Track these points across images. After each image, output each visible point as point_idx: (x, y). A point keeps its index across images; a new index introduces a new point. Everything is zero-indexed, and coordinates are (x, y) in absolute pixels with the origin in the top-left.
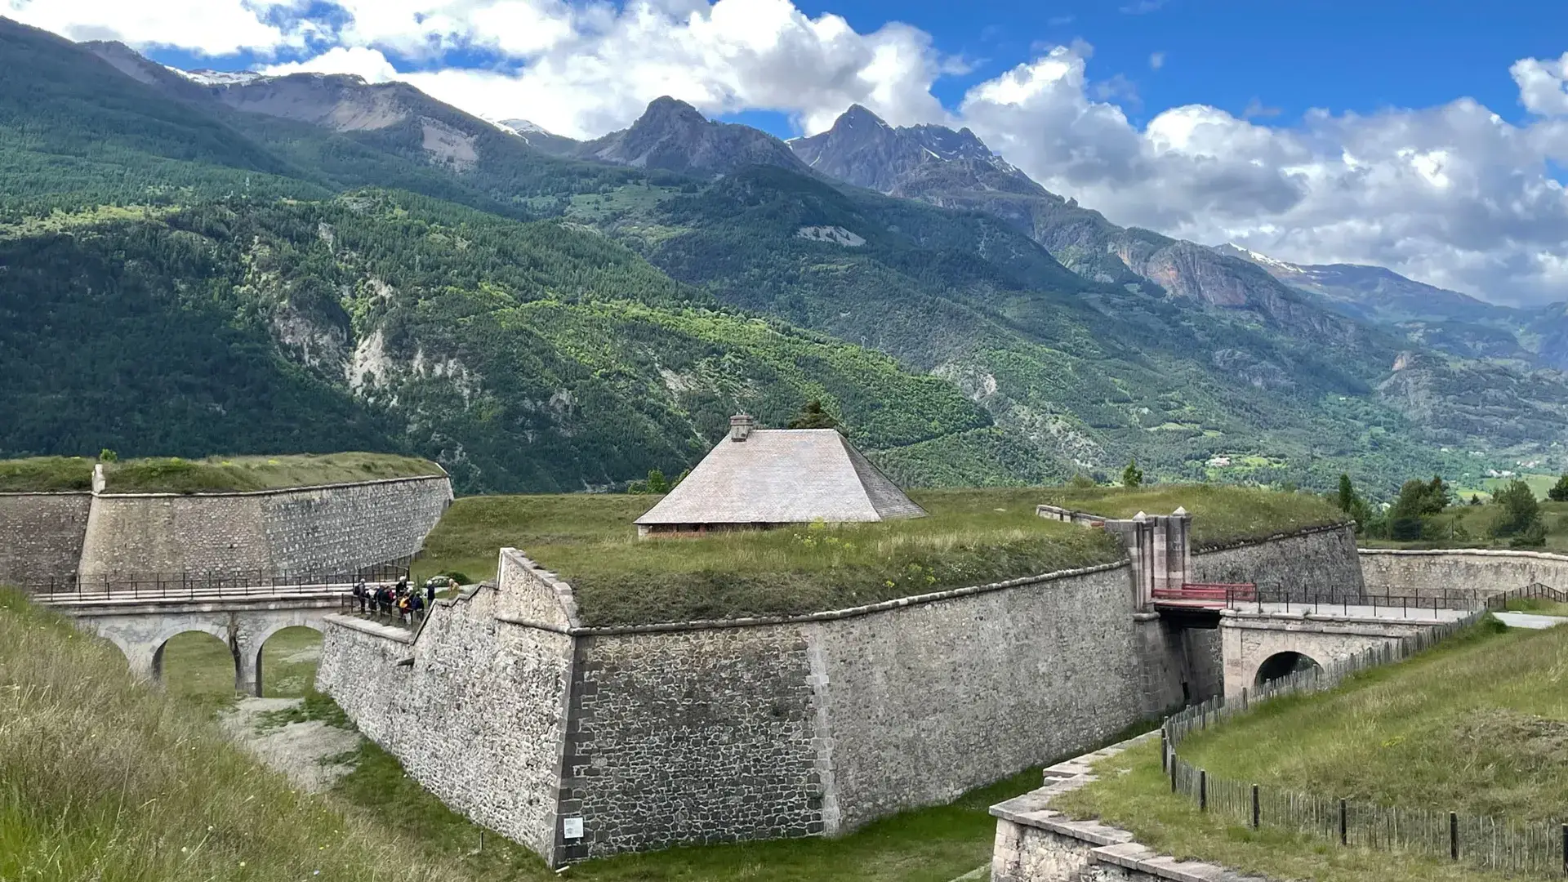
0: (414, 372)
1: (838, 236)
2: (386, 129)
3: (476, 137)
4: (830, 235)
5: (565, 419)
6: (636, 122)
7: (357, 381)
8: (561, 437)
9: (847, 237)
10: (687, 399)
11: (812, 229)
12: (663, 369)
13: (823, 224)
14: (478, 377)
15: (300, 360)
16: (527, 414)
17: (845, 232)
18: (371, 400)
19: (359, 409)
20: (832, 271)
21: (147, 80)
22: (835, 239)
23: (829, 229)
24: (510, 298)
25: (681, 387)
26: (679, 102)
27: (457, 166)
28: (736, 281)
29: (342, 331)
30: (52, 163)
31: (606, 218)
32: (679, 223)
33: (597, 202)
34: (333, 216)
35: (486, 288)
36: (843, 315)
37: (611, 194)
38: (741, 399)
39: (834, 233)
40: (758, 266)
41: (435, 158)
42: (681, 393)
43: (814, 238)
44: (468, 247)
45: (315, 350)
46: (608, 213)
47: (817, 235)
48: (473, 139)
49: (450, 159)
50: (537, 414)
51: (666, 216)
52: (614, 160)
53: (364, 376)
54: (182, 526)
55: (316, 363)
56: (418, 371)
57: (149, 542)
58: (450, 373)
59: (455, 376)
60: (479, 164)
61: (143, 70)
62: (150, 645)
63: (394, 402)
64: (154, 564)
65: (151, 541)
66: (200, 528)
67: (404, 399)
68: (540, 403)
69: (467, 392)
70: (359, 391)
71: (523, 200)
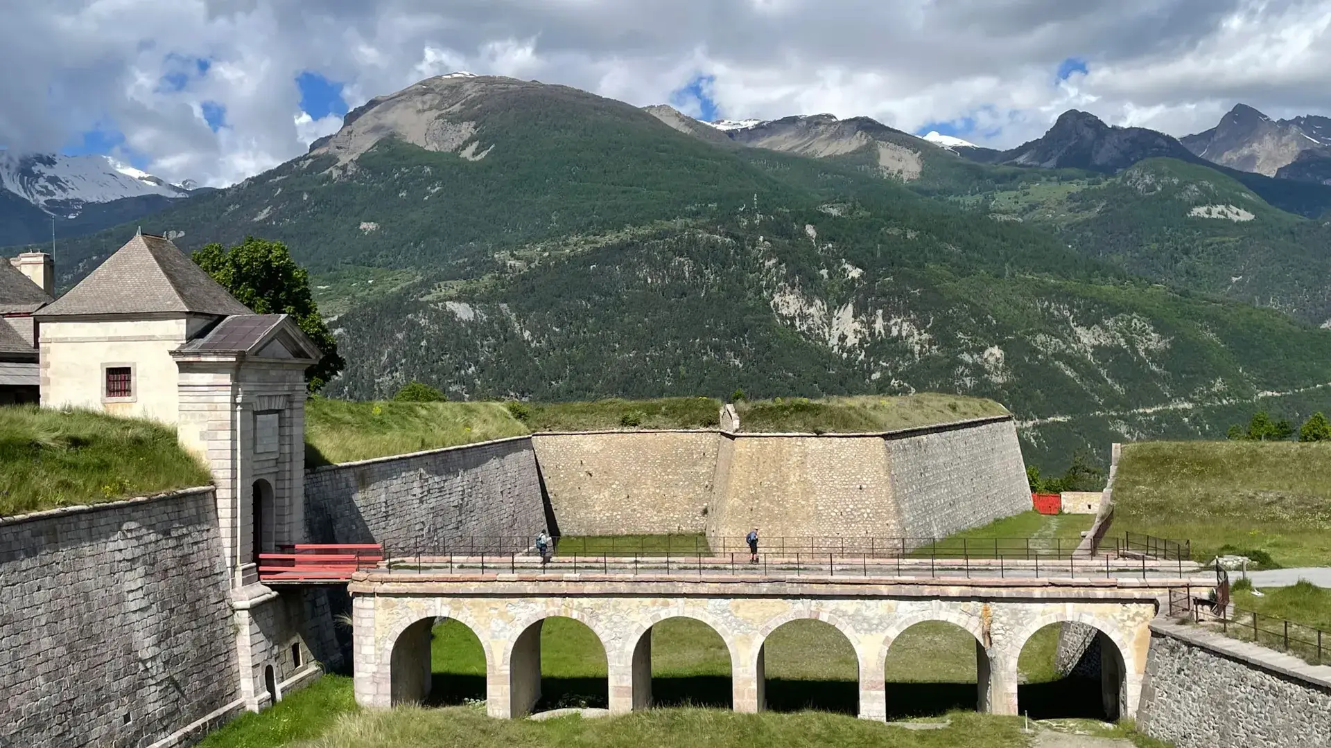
0: (877, 332)
1: (1229, 213)
2: (852, 153)
3: (920, 153)
4: (1222, 213)
5: (996, 368)
6: (1047, 132)
7: (834, 341)
8: (994, 383)
9: (1237, 214)
10: (1098, 350)
11: (1205, 208)
12: (1077, 326)
13: (1214, 204)
14: (925, 336)
15: (793, 325)
16: (967, 365)
17: (1235, 209)
18: (845, 355)
19: (835, 363)
20: (1224, 242)
21: (686, 130)
22: (1226, 216)
23: (1220, 208)
24: (949, 274)
25: (1093, 341)
26: (1084, 113)
27: (905, 176)
28: (1137, 254)
29: (823, 304)
30: (624, 192)
31: (1024, 209)
32: (1086, 209)
33: (1016, 197)
34: (817, 219)
35: (932, 267)
36: (1234, 279)
37: (1028, 190)
38: (1146, 350)
39: (1226, 211)
40: (1157, 241)
41: (888, 172)
42: (1093, 346)
43: (1207, 216)
44: (917, 236)
45: (804, 317)
46: (1026, 205)
47: (1209, 212)
48: (918, 155)
49: (900, 172)
50: (975, 364)
51: (1074, 205)
52: (1029, 163)
53: (840, 337)
54: (813, 466)
55: (804, 328)
56: (880, 332)
57: (783, 480)
58: (904, 334)
59: (908, 336)
60: (922, 173)
61: (683, 123)
62: (882, 637)
63: (862, 357)
64: (788, 502)
65: (784, 480)
66: (832, 468)
67: (869, 353)
68: (975, 356)
69: (917, 348)
70: (836, 349)
71: (957, 199)
